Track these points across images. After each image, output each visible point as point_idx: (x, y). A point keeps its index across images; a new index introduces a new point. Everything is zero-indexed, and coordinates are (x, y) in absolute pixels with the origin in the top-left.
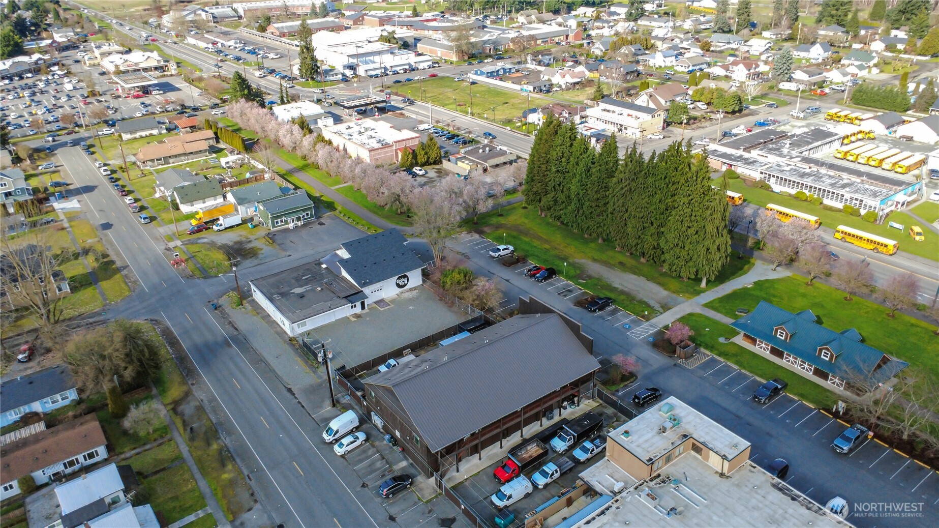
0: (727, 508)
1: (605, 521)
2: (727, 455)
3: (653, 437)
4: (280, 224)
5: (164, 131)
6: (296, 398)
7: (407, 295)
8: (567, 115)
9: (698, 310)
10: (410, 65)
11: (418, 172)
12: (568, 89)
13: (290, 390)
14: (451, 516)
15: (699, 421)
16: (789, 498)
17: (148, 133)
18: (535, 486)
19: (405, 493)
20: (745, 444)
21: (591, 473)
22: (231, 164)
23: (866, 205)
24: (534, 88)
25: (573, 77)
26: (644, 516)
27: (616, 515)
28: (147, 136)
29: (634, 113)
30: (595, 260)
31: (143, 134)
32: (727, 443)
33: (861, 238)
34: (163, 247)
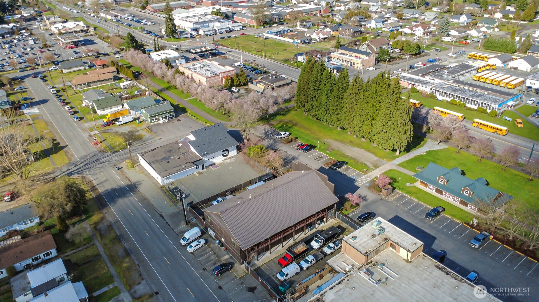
0: (410, 280)
1: (341, 288)
2: (410, 249)
3: (368, 240)
4: (155, 121)
5: (87, 68)
6: (165, 220)
7: (228, 161)
8: (320, 57)
9: (394, 168)
10: (229, 28)
11: (234, 90)
12: (321, 41)
13: (161, 216)
14: (254, 286)
15: (394, 230)
16: (445, 273)
17: (78, 69)
18: (302, 269)
19: (227, 273)
20: (420, 243)
21: (333, 260)
22: (126, 86)
23: (490, 107)
24: (301, 41)
25: (323, 35)
26: (363, 284)
27: (347, 284)
28: (77, 71)
29: (359, 55)
30: (336, 140)
31: (75, 69)
32: (410, 243)
33: (487, 126)
34: (88, 135)
